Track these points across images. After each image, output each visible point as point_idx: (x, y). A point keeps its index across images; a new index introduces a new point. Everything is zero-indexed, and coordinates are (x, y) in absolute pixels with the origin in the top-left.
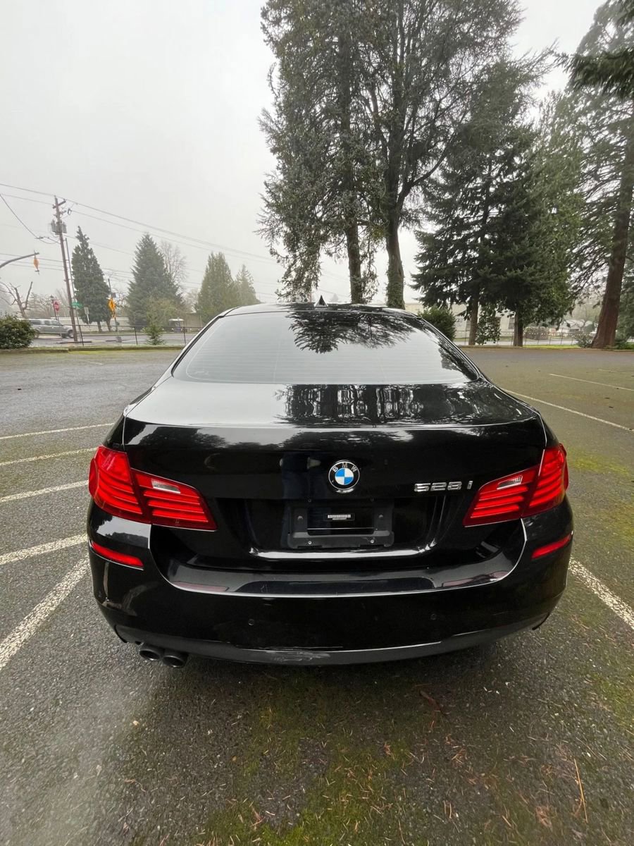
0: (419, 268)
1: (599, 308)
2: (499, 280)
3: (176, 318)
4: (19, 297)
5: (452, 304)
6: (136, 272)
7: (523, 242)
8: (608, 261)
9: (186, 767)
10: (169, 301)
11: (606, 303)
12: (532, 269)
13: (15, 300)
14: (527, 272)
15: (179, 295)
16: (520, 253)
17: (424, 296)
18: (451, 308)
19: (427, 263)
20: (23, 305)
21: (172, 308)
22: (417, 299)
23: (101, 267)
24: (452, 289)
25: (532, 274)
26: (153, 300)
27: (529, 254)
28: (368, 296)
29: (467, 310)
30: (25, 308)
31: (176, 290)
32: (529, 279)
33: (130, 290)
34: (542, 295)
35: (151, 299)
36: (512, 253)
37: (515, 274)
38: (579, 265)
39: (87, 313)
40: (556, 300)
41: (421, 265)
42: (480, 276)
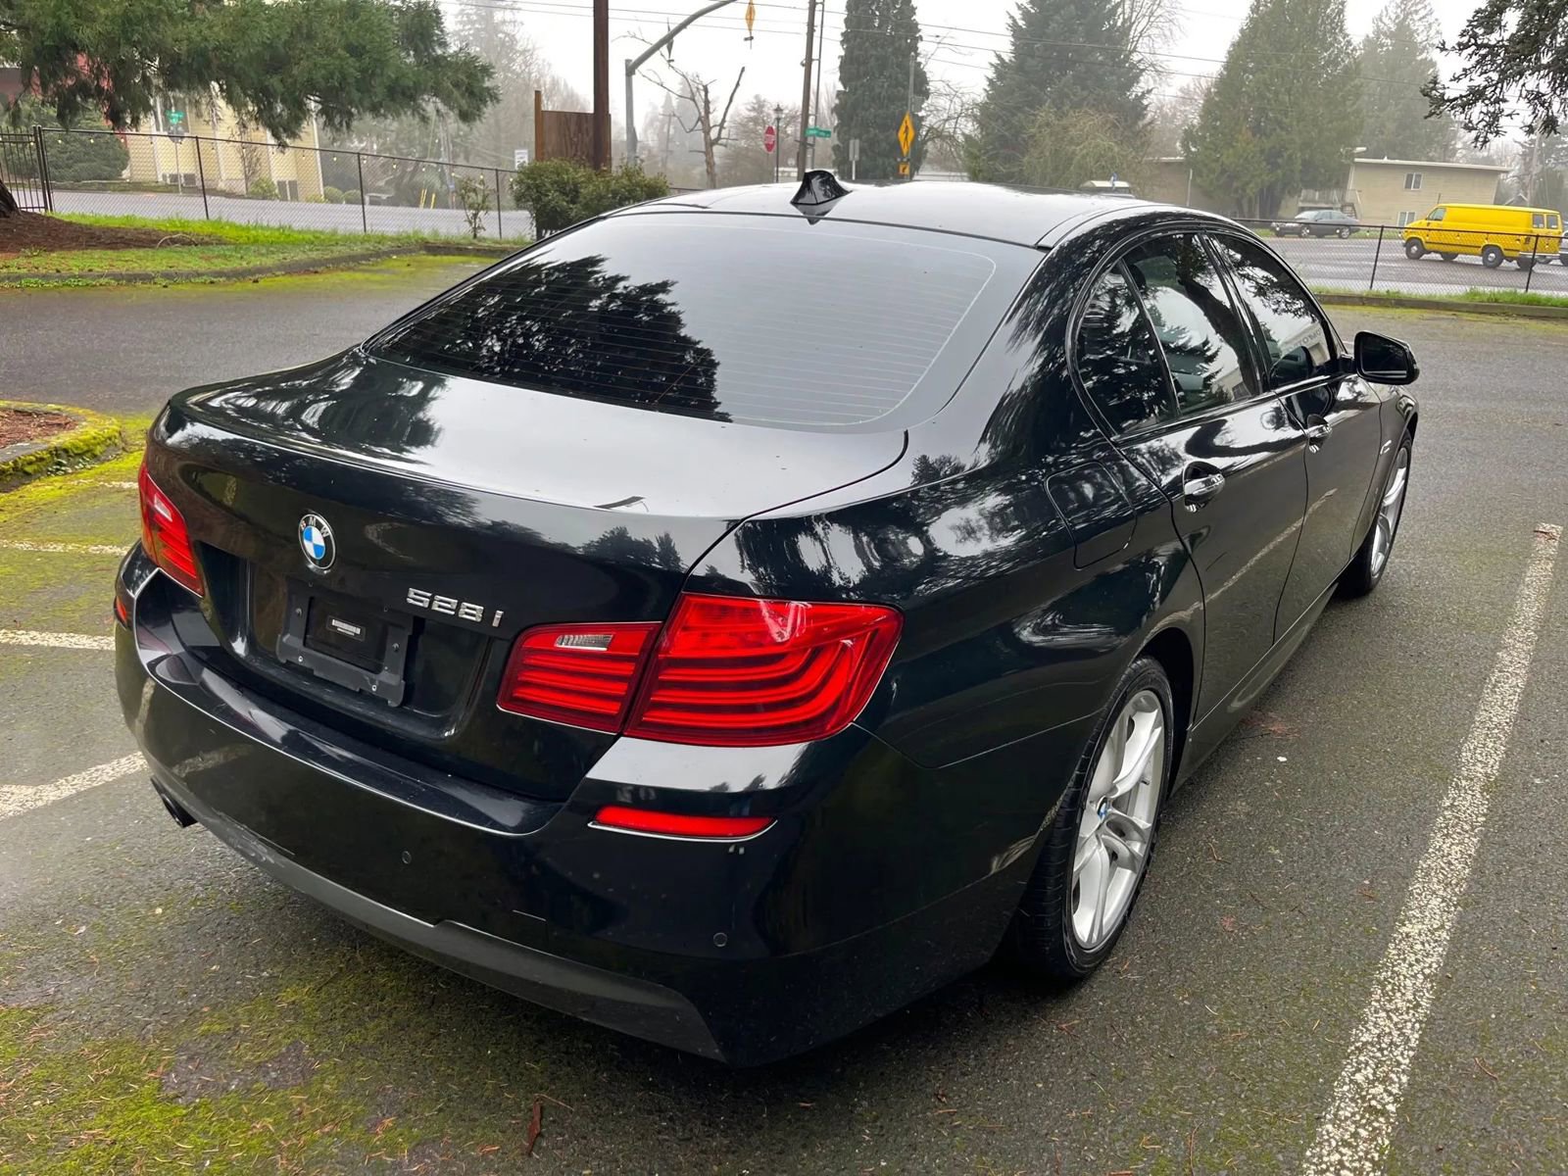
3: (1107, 179)
4: (707, 112)
6: (1021, 23)
9: (153, 983)
10: (1098, 119)
13: (699, 119)
15: (1139, 98)
20: (713, 134)
21: (1104, 141)
23: (918, 17)
26: (1052, 118)
30: (716, 141)
31: (1135, 79)
33: (991, 81)
35: (1045, 114)
39: (854, 156)
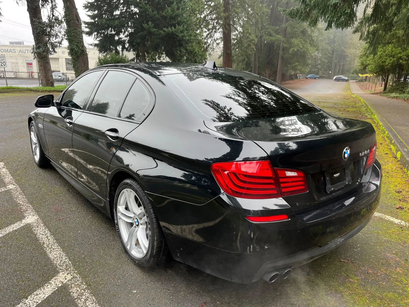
0: (89, 16)
1: (222, 58)
2: (161, 34)
5: (122, 51)
7: (173, 6)
8: (222, 26)
11: (225, 55)
12: (181, 27)
14: (179, 30)
16: (172, 14)
17: (97, 42)
18: (123, 54)
19: (96, 12)
22: (91, 45)
24: (121, 38)
25: (182, 32)
27: (177, 16)
28: (57, 40)
29: (136, 57)
32: (181, 35)
34: (188, 48)
36: (166, 13)
37: (171, 31)
38: (206, 26)
40: (197, 52)
41: (90, 13)
42: (145, 30)
